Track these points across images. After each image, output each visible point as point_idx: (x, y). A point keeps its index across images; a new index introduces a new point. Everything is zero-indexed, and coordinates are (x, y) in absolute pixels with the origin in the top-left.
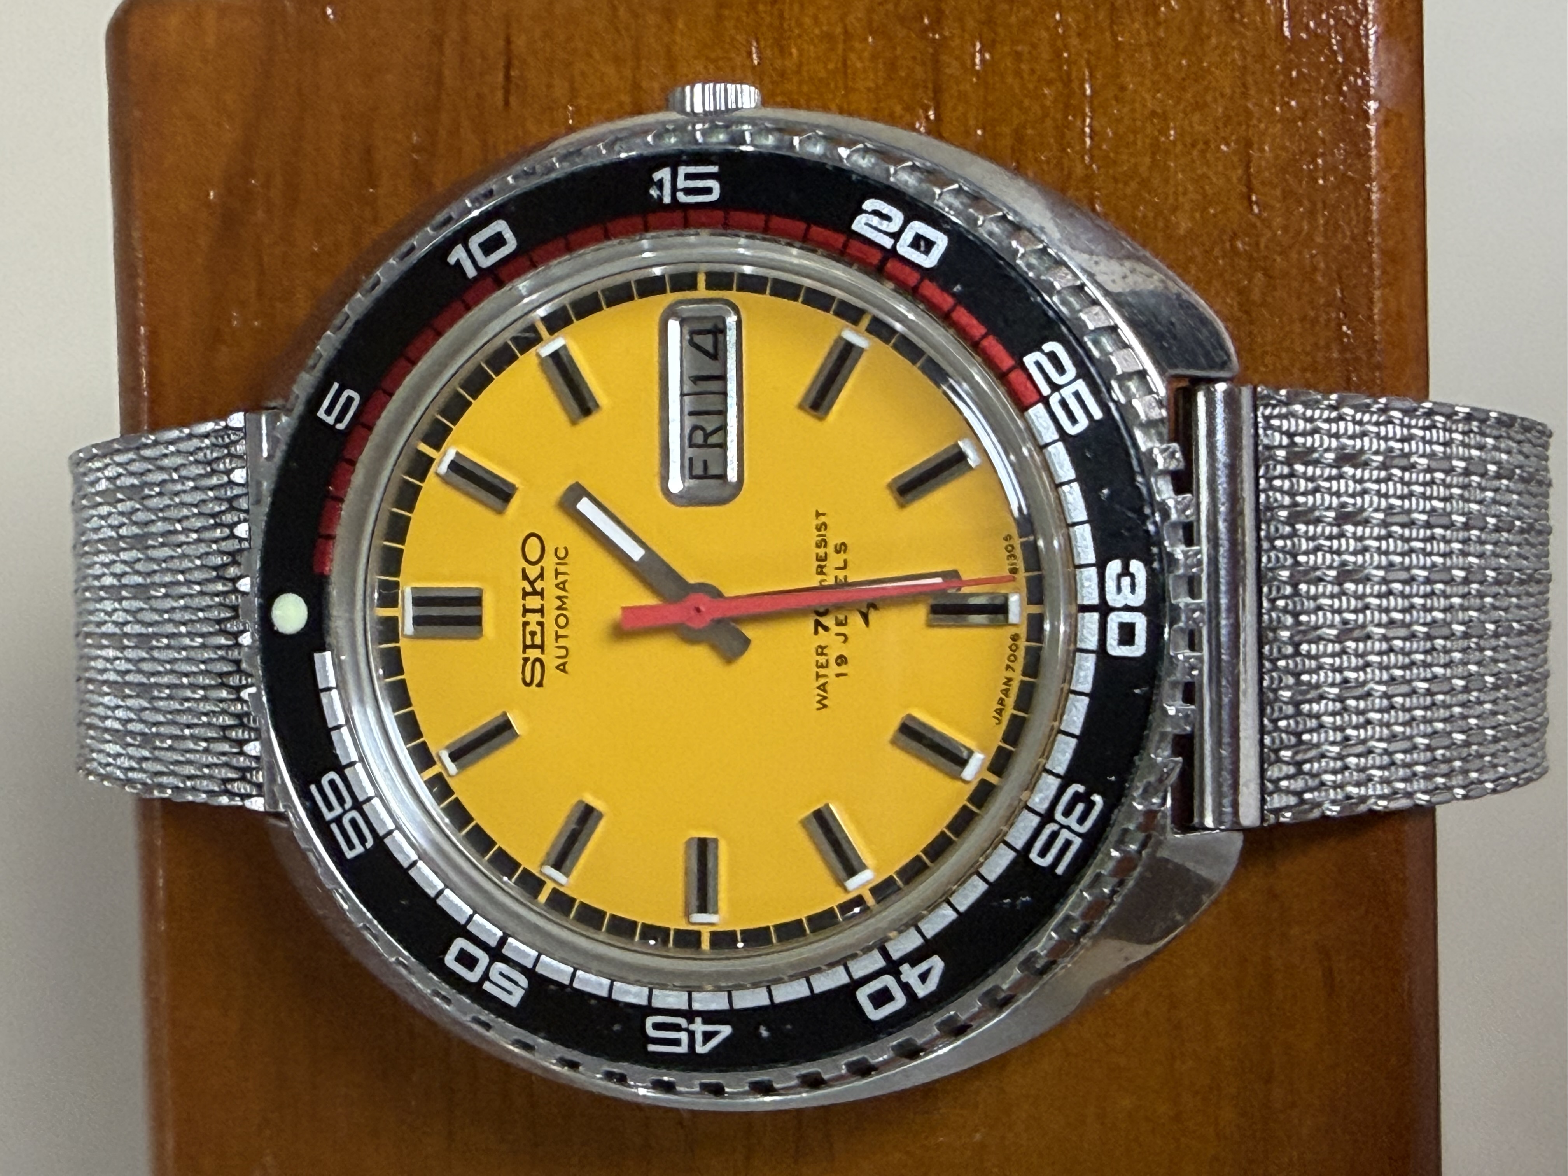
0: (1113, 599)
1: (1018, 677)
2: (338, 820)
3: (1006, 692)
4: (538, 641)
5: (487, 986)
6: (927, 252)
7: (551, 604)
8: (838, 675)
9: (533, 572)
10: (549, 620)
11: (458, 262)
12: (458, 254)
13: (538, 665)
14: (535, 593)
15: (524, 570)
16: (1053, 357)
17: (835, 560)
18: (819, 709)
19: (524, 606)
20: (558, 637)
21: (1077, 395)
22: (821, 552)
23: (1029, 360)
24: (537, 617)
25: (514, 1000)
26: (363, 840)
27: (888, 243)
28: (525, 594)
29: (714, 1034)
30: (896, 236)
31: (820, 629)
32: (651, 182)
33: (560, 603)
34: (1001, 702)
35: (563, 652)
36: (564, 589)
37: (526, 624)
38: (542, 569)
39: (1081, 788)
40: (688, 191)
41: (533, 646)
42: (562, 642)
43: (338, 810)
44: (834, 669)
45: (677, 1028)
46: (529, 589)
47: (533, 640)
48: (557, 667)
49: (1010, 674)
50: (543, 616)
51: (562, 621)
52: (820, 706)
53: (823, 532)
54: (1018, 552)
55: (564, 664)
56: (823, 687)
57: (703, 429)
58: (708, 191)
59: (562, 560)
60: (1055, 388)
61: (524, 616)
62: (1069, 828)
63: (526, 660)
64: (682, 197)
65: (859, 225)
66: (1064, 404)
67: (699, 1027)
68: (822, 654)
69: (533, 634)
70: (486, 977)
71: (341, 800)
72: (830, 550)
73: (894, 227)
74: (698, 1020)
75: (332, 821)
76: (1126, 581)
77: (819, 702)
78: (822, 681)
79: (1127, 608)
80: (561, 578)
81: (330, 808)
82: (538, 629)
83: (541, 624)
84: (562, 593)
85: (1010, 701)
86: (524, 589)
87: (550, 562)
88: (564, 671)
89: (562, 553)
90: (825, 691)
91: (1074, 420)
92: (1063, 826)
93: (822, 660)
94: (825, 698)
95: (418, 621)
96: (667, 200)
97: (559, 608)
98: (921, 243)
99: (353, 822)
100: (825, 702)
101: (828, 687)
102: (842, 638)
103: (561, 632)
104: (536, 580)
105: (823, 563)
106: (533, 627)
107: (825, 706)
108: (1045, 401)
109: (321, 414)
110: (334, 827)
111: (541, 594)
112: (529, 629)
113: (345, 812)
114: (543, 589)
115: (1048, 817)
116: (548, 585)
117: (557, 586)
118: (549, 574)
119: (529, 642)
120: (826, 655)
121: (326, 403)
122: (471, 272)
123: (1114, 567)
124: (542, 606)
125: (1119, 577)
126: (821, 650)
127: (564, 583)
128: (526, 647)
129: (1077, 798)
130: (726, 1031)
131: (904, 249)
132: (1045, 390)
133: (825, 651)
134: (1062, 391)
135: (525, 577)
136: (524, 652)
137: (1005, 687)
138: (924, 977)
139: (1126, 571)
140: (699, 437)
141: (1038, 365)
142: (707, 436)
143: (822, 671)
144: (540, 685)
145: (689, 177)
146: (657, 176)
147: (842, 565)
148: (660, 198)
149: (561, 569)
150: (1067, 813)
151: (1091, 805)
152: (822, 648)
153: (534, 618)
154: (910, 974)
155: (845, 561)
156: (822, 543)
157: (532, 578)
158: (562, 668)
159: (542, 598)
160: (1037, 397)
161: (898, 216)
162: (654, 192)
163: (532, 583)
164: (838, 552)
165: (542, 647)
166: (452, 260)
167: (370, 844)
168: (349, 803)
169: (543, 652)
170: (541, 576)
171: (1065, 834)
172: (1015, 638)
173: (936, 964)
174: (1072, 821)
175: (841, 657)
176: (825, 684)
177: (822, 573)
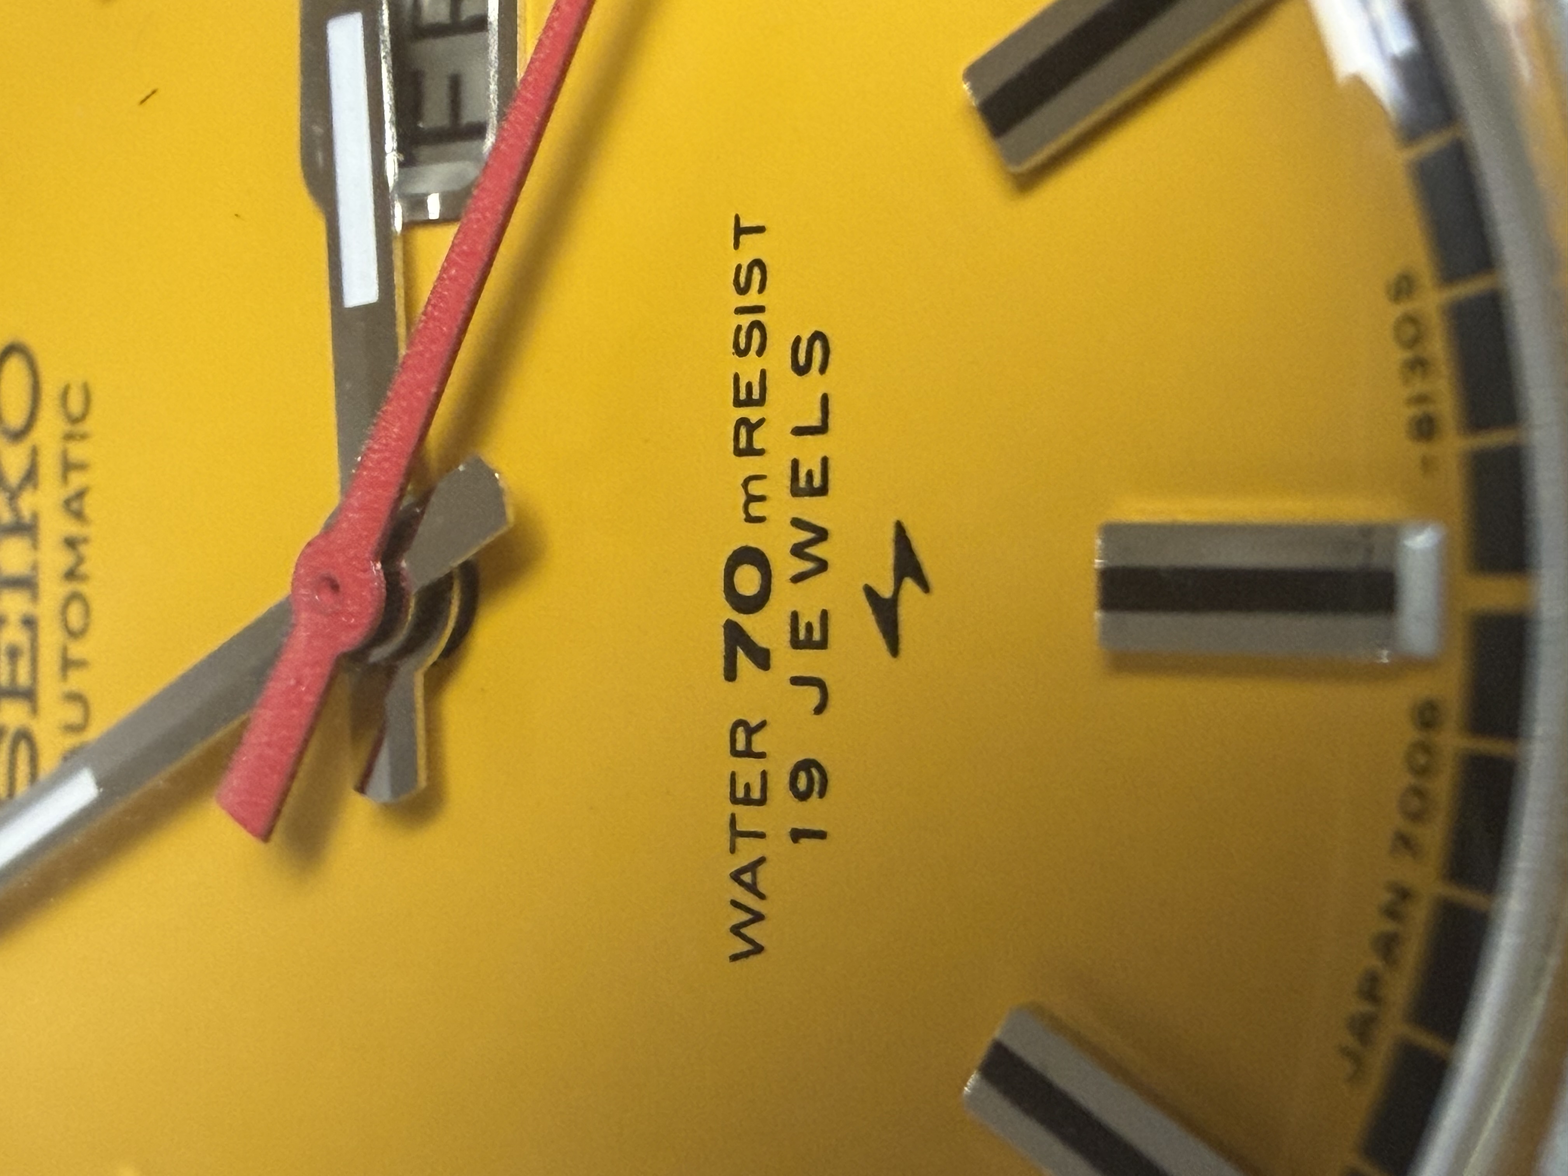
4: (25, 677)
7: (52, 561)
8: (797, 835)
9: (17, 465)
10: (48, 611)
13: (24, 749)
14: (18, 527)
17: (793, 401)
18: (735, 958)
20: (65, 664)
22: (749, 369)
24: (22, 601)
31: (743, 660)
33: (71, 560)
35: (78, 713)
36: (79, 515)
38: (35, 452)
41: (14, 692)
42: (75, 681)
44: (784, 810)
47: (13, 672)
50: (34, 598)
52: (742, 946)
53: (752, 298)
56: (749, 877)
59: (76, 426)
68: (749, 753)
69: (14, 654)
72: (778, 361)
77: (736, 930)
78: (748, 851)
80: (77, 480)
82: (24, 638)
83: (30, 623)
84: (76, 529)
87: (50, 429)
89: (75, 405)
90: (756, 890)
93: (748, 774)
94: (758, 917)
97: (69, 575)
100: (756, 932)
101: (765, 878)
102: (813, 695)
103: (73, 650)
104: (20, 489)
105: (753, 414)
106: (15, 632)
107: (758, 949)
111: (32, 531)
114: (35, 516)
116: (47, 502)
117: (65, 505)
118: (49, 467)
120: (761, 755)
124: (35, 567)
126: (744, 739)
127: (80, 496)
133: (759, 743)
137: (1389, 926)
143: (748, 819)
147: (814, 420)
149: (76, 451)
152: (751, 731)
153: (16, 605)
155: (825, 405)
156: (753, 336)
157: (14, 482)
159: (34, 544)
163: (12, 498)
164: (801, 369)
165: (31, 695)
169: (34, 710)
170: (31, 476)
175: (806, 765)
176: (754, 867)
177: (751, 451)
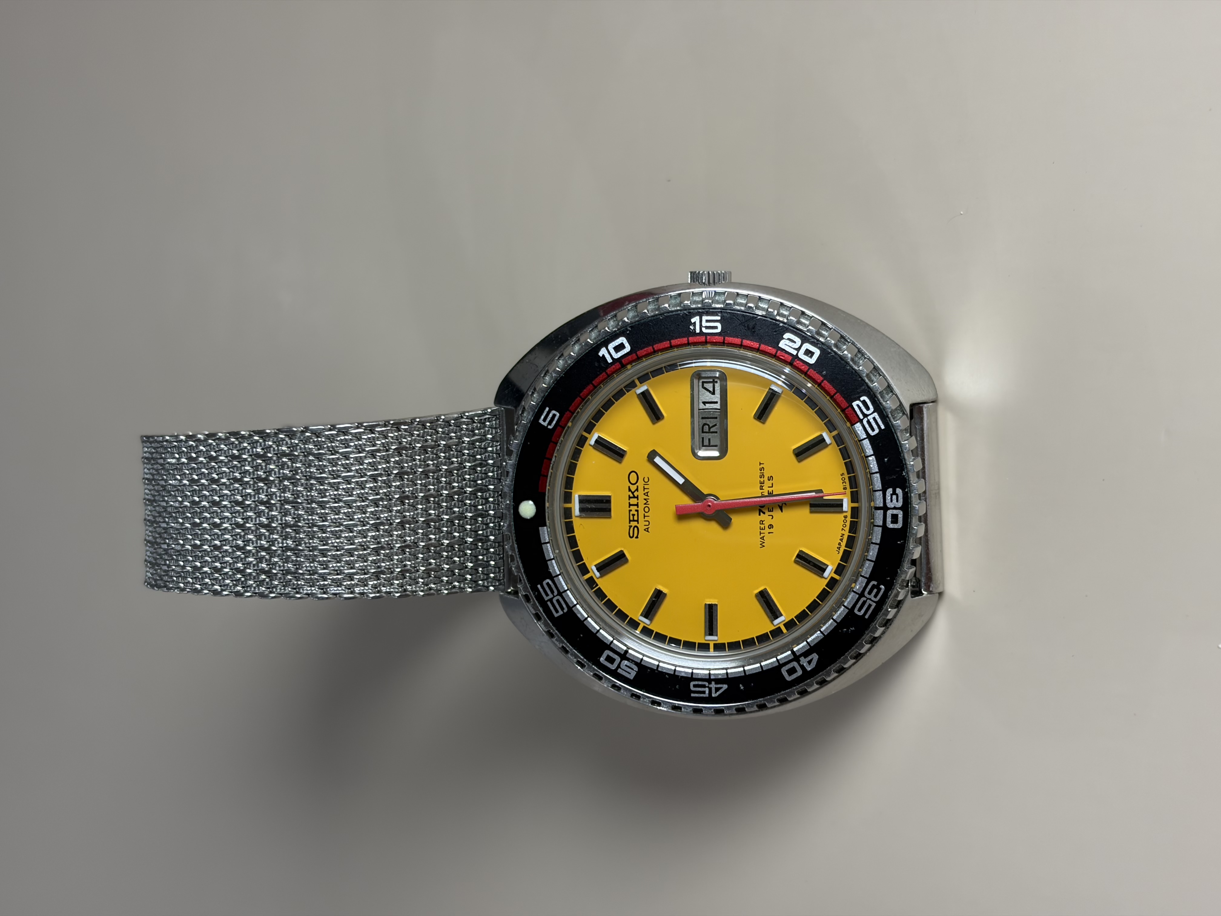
0: (890, 505)
1: (847, 533)
2: (551, 600)
3: (841, 540)
4: (636, 518)
5: (619, 671)
6: (811, 357)
7: (641, 502)
8: (769, 533)
9: (633, 488)
10: (641, 509)
11: (603, 355)
12: (603, 352)
13: (636, 529)
14: (634, 497)
15: (629, 487)
16: (864, 402)
17: (768, 483)
18: (761, 547)
19: (629, 503)
20: (645, 516)
21: (874, 419)
22: (762, 480)
23: (854, 404)
24: (636, 508)
25: (632, 676)
26: (562, 609)
27: (794, 352)
28: (630, 498)
29: (721, 688)
30: (798, 349)
31: (761, 513)
32: (691, 323)
33: (646, 502)
34: (839, 544)
35: (647, 523)
36: (647, 496)
37: (630, 511)
38: (638, 486)
39: (875, 583)
40: (707, 327)
41: (634, 521)
42: (646, 519)
43: (551, 596)
44: (767, 530)
45: (704, 686)
46: (631, 495)
47: (633, 518)
48: (645, 530)
49: (843, 532)
50: (638, 507)
51: (647, 510)
53: (762, 471)
54: (847, 480)
55: (648, 528)
56: (762, 538)
57: (708, 425)
58: (716, 328)
59: (646, 483)
60: (865, 416)
61: (629, 507)
62: (870, 599)
63: (630, 527)
64: (704, 330)
65: (782, 344)
66: (868, 422)
67: (713, 685)
68: (762, 524)
69: (633, 515)
70: (619, 666)
71: (552, 592)
72: (766, 479)
73: (797, 346)
74: (713, 683)
75: (548, 601)
76: (894, 497)
77: (761, 544)
78: (762, 535)
79: (895, 508)
80: (646, 491)
81: (547, 595)
82: (636, 513)
83: (637, 511)
84: (646, 497)
85: (844, 544)
86: (629, 496)
87: (641, 484)
88: (648, 531)
89: (646, 480)
90: (763, 539)
91: (873, 430)
92: (868, 599)
93: (762, 526)
95: (581, 510)
96: (698, 331)
97: (645, 504)
98: (809, 353)
99: (558, 601)
100: (763, 544)
101: (765, 538)
102: (771, 517)
103: (646, 514)
104: (635, 491)
105: (762, 485)
106: (633, 512)
107: (764, 546)
108: (861, 421)
109: (541, 421)
110: (549, 603)
111: (637, 498)
112: (631, 513)
113: (554, 596)
114: (638, 496)
115: (861, 595)
116: (640, 493)
117: (644, 494)
118: (641, 489)
119: (631, 519)
120: (764, 524)
121: (542, 417)
122: (610, 360)
123: (890, 491)
124: (638, 503)
125: (892, 495)
126: (762, 522)
127: (647, 493)
128: (630, 521)
129: (873, 587)
130: (725, 687)
131: (801, 355)
132: (861, 417)
133: (764, 522)
134: (869, 417)
135: (630, 490)
136: (630, 523)
137: (841, 537)
138: (809, 662)
139: (894, 493)
140: (706, 428)
141: (858, 406)
142: (710, 428)
143: (762, 531)
144: (637, 537)
145: (707, 321)
146: (693, 320)
147: (771, 486)
148: (695, 329)
149: (646, 487)
150: (870, 593)
151: (879, 590)
152: (762, 521)
153: (634, 508)
154: (804, 661)
155: (772, 484)
156: (762, 476)
157: (633, 491)
158: (647, 530)
159: (638, 500)
160: (858, 420)
161: (798, 341)
162: (692, 327)
163: (633, 493)
164: (769, 480)
165: (637, 521)
166: (601, 354)
167: (566, 610)
168: (556, 593)
169: (638, 523)
170: (637, 490)
171: (869, 602)
172: (845, 517)
173: (815, 657)
174: (872, 596)
175: (770, 525)
176: (763, 537)
177: (762, 489)
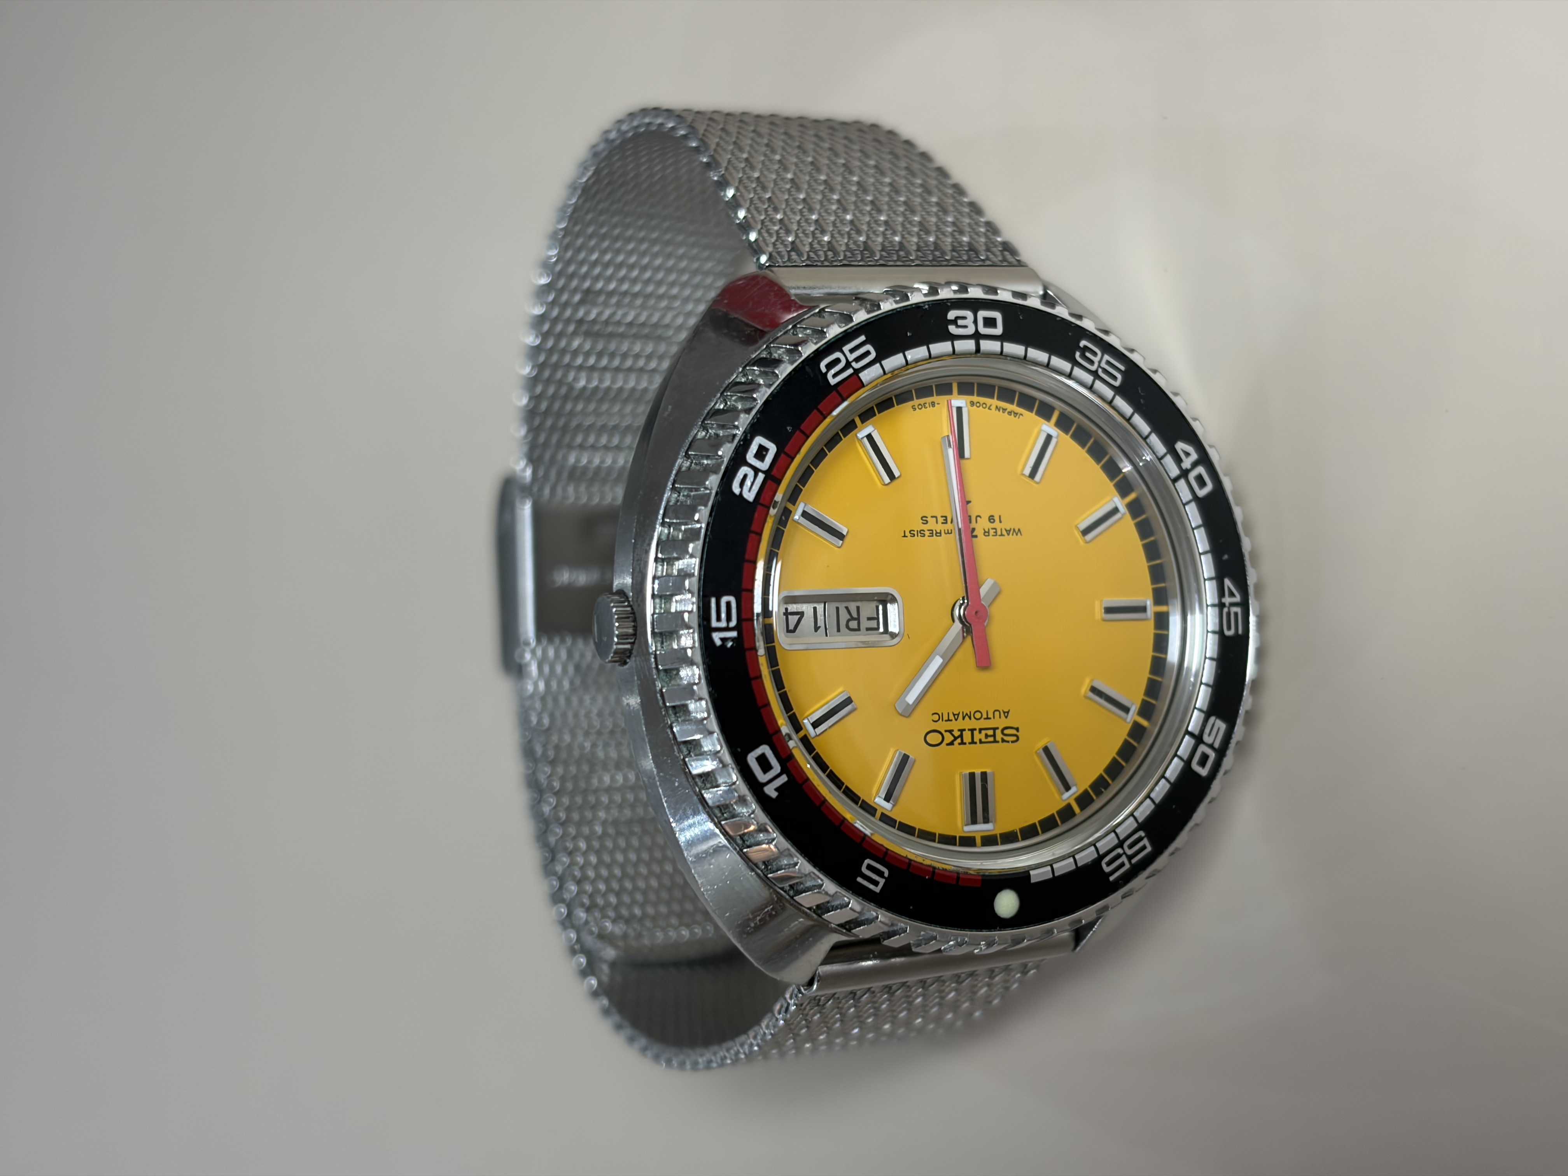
0: (971, 330)
1: (994, 402)
2: (1130, 858)
3: (1004, 410)
4: (990, 732)
5: (1217, 745)
6: (767, 450)
7: (968, 724)
8: (1000, 522)
9: (949, 738)
10: (977, 725)
11: (776, 790)
12: (771, 791)
13: (1006, 732)
14: (961, 736)
15: (948, 745)
16: (830, 366)
17: (932, 525)
18: (1021, 535)
19: (970, 743)
20: (988, 718)
21: (852, 351)
22: (927, 533)
23: (833, 382)
24: (976, 733)
25: (1221, 726)
26: (1140, 839)
27: (761, 477)
28: (962, 743)
29: (1229, 589)
30: (756, 470)
31: (975, 534)
32: (723, 646)
33: (967, 717)
34: (1010, 413)
35: (997, 714)
36: (958, 715)
37: (981, 742)
38: (946, 731)
39: (1078, 354)
40: (729, 619)
41: (994, 736)
42: (991, 715)
43: (1124, 859)
44: (996, 524)
45: (1229, 614)
46: (959, 740)
47: (991, 736)
48: (1006, 717)
49: (993, 407)
50: (975, 729)
51: (978, 715)
52: (1019, 534)
53: (916, 533)
54: (922, 401)
55: (1004, 713)
56: (1008, 532)
57: (848, 621)
58: (728, 604)
59: (940, 717)
60: (848, 365)
61: (976, 743)
62: (1100, 362)
63: (1003, 741)
64: (733, 623)
65: (750, 496)
66: (857, 360)
67: (1227, 600)
68: (988, 532)
69: (987, 736)
70: (1211, 746)
71: (1119, 856)
72: (925, 527)
73: (751, 473)
74: (1223, 600)
75: (1130, 862)
76: (960, 322)
77: (1017, 534)
78: (1004, 532)
79: (975, 322)
81: (1123, 865)
82: (984, 732)
83: (980, 730)
84: (961, 716)
85: (1010, 407)
86: (959, 744)
87: (942, 726)
88: (1008, 712)
89: (936, 717)
90: (1010, 531)
91: (868, 353)
92: (1099, 366)
93: (992, 532)
94: (1014, 530)
95: (986, 820)
96: (734, 634)
97: (970, 718)
98: (761, 453)
99: (1131, 846)
100: (1017, 531)
101: (1008, 529)
102: (978, 518)
103: (985, 716)
104: (953, 735)
105: (934, 532)
106: (982, 736)
107: (1019, 530)
108: (857, 371)
109: (877, 889)
110: (1134, 861)
111: (962, 731)
112: (984, 740)
113: (1125, 853)
114: (959, 730)
115: (1095, 374)
116: (955, 726)
117: (956, 720)
119: (991, 739)
120: (989, 529)
121: (872, 887)
122: (784, 779)
123: (952, 329)
124: (969, 730)
125: (958, 326)
126: (986, 533)
127: (954, 715)
128: (995, 741)
129: (1083, 356)
130: (1227, 582)
131: (765, 465)
132: (850, 371)
133: (987, 530)
134: (850, 359)
135: (951, 743)
136: (998, 742)
137: (1001, 410)
138: (1187, 454)
139: (954, 322)
140: (853, 625)
141: (834, 376)
142: (852, 619)
143: (999, 533)
144: (1017, 729)
145: (719, 619)
146: (718, 643)
147: (935, 519)
148: (733, 639)
149: (945, 718)
150: (1092, 362)
151: (1086, 348)
152: (985, 532)
153: (977, 736)
154: (1187, 463)
155: (932, 517)
156: (921, 533)
157: (952, 738)
158: (1006, 714)
159: (964, 730)
160: (855, 376)
161: (744, 470)
162: (730, 644)
163: (955, 738)
164: (927, 522)
165: (995, 729)
166: (774, 794)
167: (1142, 833)
168: (1120, 851)
169: (997, 728)
170: (951, 731)
171: (1103, 365)
172: (972, 404)
173: (1180, 446)
174: (1096, 360)
175: (989, 520)
176: (1006, 531)
177: (940, 533)
